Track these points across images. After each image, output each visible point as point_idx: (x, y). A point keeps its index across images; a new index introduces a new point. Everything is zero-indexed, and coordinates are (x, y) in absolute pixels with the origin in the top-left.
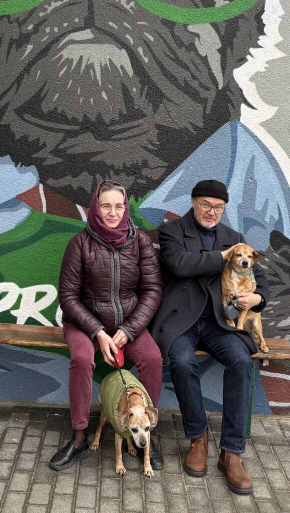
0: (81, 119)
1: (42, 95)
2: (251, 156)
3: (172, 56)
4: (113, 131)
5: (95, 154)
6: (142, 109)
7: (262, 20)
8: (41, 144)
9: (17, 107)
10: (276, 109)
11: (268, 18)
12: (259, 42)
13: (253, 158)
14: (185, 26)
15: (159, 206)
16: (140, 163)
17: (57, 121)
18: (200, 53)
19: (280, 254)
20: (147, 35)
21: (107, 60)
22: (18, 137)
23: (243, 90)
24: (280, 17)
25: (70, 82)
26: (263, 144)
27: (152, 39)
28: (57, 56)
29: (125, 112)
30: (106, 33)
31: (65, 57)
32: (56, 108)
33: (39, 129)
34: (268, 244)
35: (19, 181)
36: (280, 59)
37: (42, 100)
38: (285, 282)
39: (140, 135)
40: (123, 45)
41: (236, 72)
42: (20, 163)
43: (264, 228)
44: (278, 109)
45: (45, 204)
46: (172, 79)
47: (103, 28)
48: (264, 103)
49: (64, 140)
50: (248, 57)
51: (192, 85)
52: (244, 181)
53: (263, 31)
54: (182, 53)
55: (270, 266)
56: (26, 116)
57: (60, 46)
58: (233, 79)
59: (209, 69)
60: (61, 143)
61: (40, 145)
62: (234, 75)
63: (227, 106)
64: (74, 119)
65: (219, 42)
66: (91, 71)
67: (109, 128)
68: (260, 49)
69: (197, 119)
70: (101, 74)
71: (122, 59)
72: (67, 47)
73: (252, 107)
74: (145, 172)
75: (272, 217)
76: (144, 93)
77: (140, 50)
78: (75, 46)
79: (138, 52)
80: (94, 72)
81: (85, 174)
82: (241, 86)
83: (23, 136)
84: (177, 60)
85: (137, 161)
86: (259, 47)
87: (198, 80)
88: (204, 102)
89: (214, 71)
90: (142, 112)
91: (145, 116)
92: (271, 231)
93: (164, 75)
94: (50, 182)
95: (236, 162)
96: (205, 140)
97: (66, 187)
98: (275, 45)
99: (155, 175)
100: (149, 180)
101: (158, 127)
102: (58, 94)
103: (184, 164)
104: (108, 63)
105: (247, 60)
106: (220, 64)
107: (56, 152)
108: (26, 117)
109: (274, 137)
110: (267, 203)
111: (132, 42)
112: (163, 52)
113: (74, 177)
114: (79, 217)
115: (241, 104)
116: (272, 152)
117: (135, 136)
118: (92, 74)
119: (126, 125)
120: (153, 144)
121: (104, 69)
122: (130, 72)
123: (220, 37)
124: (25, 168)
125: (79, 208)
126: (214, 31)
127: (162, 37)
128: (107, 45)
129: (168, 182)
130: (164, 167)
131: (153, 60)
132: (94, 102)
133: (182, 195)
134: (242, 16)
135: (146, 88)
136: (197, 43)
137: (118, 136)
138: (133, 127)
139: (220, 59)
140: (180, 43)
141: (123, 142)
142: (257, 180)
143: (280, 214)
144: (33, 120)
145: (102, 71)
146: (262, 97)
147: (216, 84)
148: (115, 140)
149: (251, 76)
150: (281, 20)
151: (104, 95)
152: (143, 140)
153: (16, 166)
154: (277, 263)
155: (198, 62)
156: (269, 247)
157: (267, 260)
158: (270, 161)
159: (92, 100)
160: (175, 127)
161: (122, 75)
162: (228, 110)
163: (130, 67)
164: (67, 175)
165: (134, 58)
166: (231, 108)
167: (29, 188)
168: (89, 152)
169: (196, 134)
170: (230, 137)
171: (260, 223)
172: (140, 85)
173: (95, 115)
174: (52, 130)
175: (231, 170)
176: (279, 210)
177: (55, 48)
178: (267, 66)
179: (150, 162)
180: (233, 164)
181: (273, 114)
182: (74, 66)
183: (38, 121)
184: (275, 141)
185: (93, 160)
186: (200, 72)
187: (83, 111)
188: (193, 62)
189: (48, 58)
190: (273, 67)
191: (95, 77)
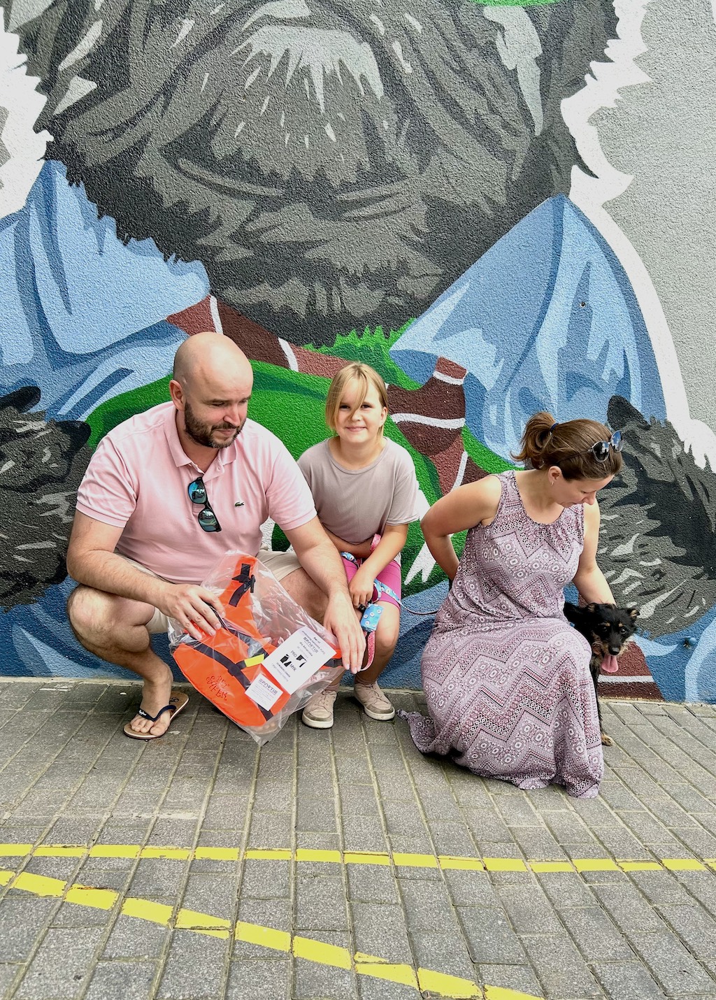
0: (286, 176)
1: (213, 123)
2: (585, 262)
3: (455, 65)
4: (346, 202)
5: (313, 244)
6: (398, 163)
7: (613, 9)
8: (212, 220)
9: (165, 143)
10: (632, 177)
11: (623, 6)
12: (606, 51)
13: (588, 266)
14: (480, 7)
15: (426, 348)
16: (394, 266)
17: (243, 179)
18: (504, 62)
20: (410, 19)
21: (336, 63)
22: (167, 204)
23: (577, 140)
24: (644, 6)
25: (266, 101)
26: (605, 242)
27: (419, 28)
28: (241, 47)
29: (368, 167)
30: (332, 6)
31: (256, 50)
32: (240, 151)
33: (209, 191)
36: (641, 86)
37: (212, 133)
38: (627, 482)
39: (394, 212)
40: (366, 35)
41: (564, 104)
42: (174, 255)
43: (601, 391)
44: (633, 180)
46: (453, 108)
48: (610, 167)
49: (256, 213)
50: (588, 77)
51: (490, 124)
52: (571, 307)
53: (615, 31)
54: (471, 59)
56: (183, 163)
57: (246, 26)
58: (560, 116)
59: (519, 94)
60: (249, 220)
61: (210, 221)
62: (562, 111)
63: (548, 167)
64: (273, 173)
65: (538, 44)
66: (306, 81)
67: (338, 197)
68: (609, 63)
69: (497, 188)
70: (325, 88)
71: (364, 63)
72: (260, 30)
73: (591, 174)
74: (403, 283)
75: (613, 372)
76: (404, 133)
77: (397, 47)
78: (275, 30)
79: (393, 51)
80: (311, 84)
81: (295, 281)
82: (573, 132)
83: (179, 202)
84: (462, 71)
85: (389, 261)
86: (606, 60)
87: (499, 114)
88: (509, 155)
89: (528, 101)
90: (398, 168)
91: (404, 177)
92: (610, 396)
93: (440, 100)
94: (231, 293)
95: (560, 273)
96: (509, 229)
97: (260, 304)
98: (635, 60)
99: (420, 288)
100: (409, 298)
101: (426, 198)
103: (471, 272)
104: (337, 69)
105: (585, 84)
106: (538, 88)
107: (240, 237)
108: (182, 166)
109: (625, 231)
110: (606, 347)
111: (382, 30)
112: (439, 55)
113: (273, 286)
114: (284, 363)
115: (571, 166)
116: (619, 257)
117: (387, 214)
118: (307, 88)
119: (368, 193)
120: (417, 232)
121: (329, 80)
122: (378, 88)
123: (540, 35)
124: (183, 264)
125: (284, 344)
126: (530, 23)
127: (437, 26)
128: (336, 33)
129: (443, 304)
130: (435, 275)
131: (419, 68)
132: (311, 143)
133: (466, 328)
135: (407, 123)
136: (499, 43)
137: (355, 213)
138: (383, 198)
139: (539, 77)
140: (470, 42)
141: (363, 224)
142: (592, 306)
143: (626, 367)
144: (196, 170)
145: (326, 84)
146: (607, 156)
147: (532, 127)
148: (349, 220)
149: (590, 114)
150: (645, 11)
151: (329, 131)
152: (400, 222)
153: (165, 261)
155: (500, 80)
158: (616, 275)
159: (307, 140)
160: (458, 201)
161: (363, 93)
162: (548, 174)
163: (378, 81)
164: (262, 282)
165: (386, 65)
166: (555, 173)
167: (192, 305)
168: (302, 239)
169: (493, 216)
170: (550, 225)
171: (593, 382)
172: (395, 117)
173: (313, 169)
174: (232, 193)
175: (550, 288)
176: (626, 361)
177: (235, 29)
178: (619, 97)
179: (413, 265)
180: (554, 275)
181: (626, 188)
182: (272, 69)
183: (207, 175)
184: (625, 238)
185: (308, 255)
186: (504, 99)
187: (290, 160)
188: (491, 79)
189: (223, 49)
190: (628, 100)
191: (313, 94)
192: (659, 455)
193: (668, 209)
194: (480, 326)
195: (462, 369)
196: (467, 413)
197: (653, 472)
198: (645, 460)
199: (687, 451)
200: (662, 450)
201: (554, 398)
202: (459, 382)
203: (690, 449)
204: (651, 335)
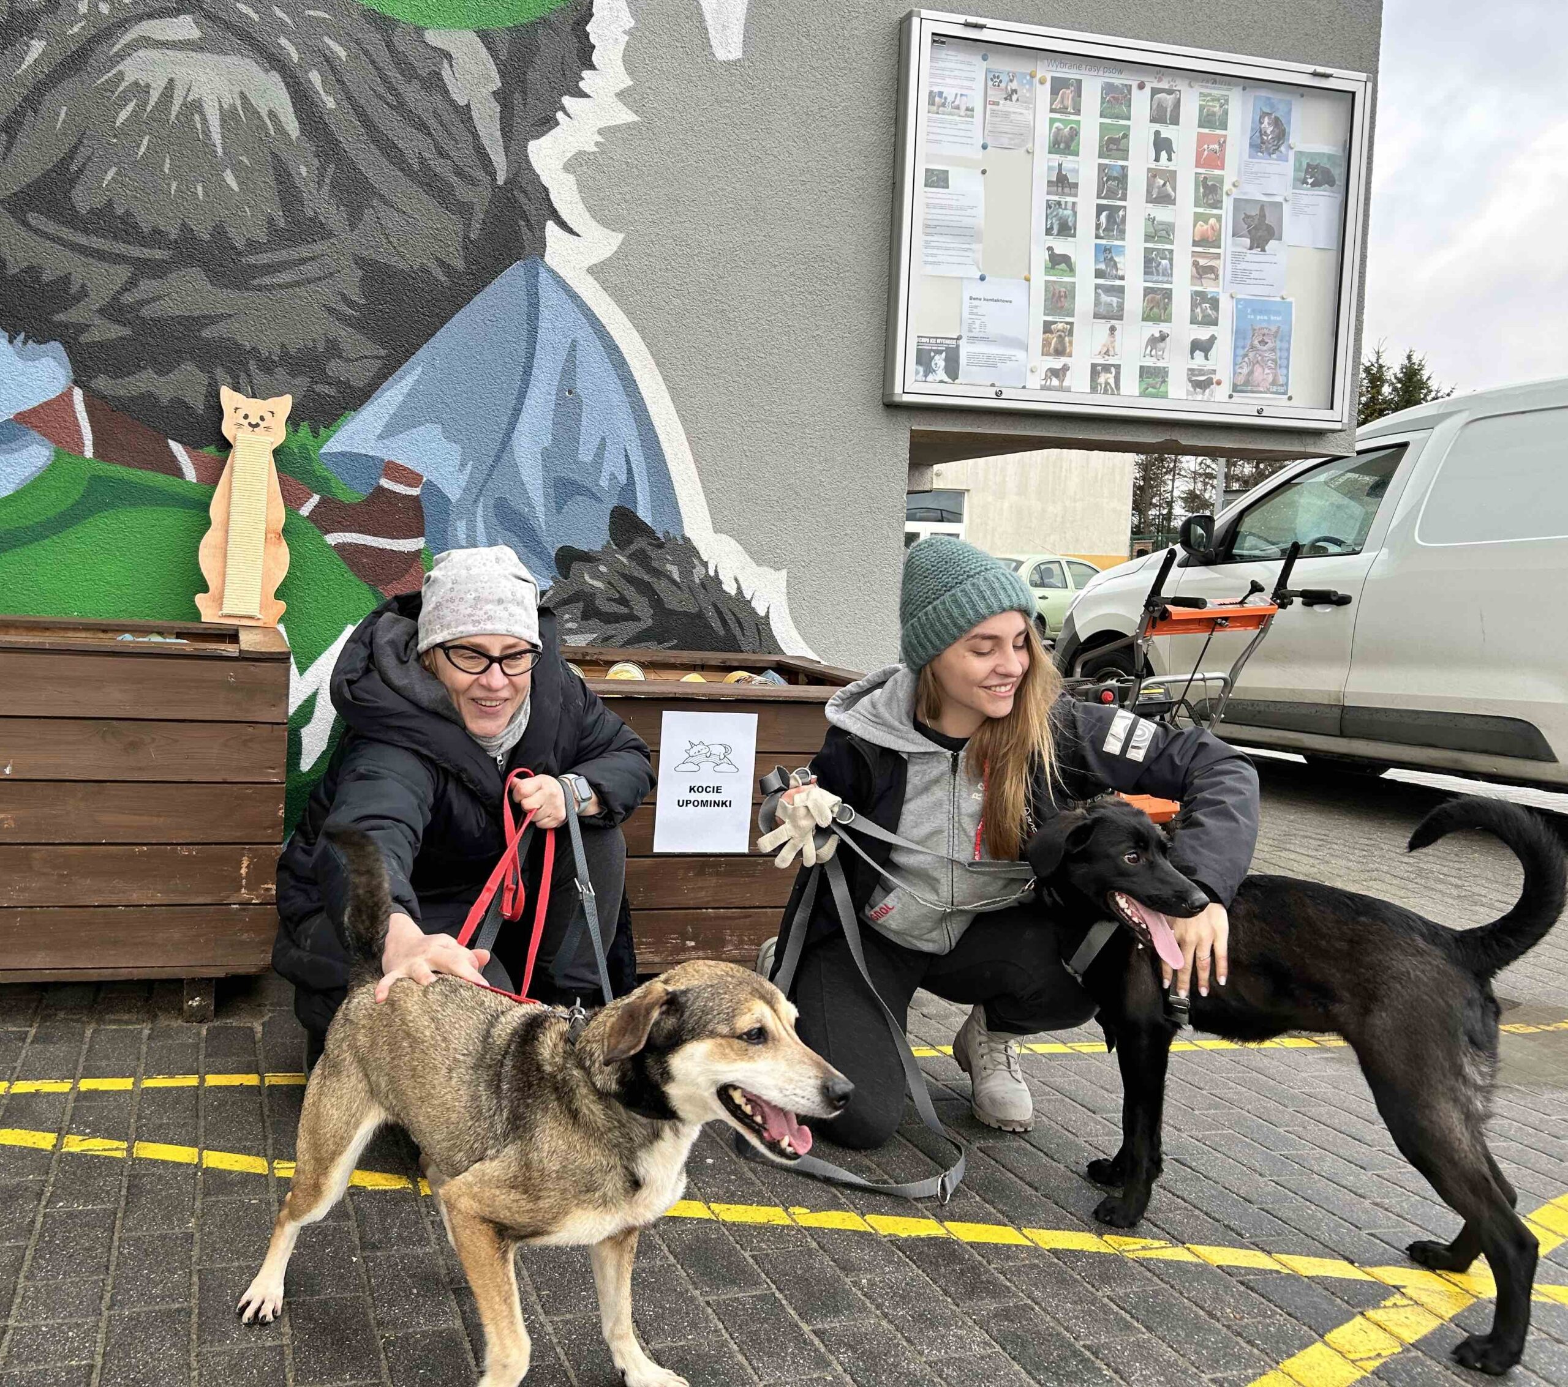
0: (174, 234)
1: (74, 168)
2: (570, 340)
3: (390, 98)
4: (255, 266)
5: (213, 320)
6: (322, 218)
7: (587, 35)
8: (74, 289)
9: (8, 193)
10: (621, 236)
11: (600, 32)
12: (581, 84)
13: (574, 345)
14: (419, 30)
15: (369, 449)
16: (321, 346)
17: (115, 238)
18: (454, 97)
19: (629, 557)
20: (331, 43)
21: (236, 96)
22: (12, 270)
23: (551, 190)
24: (625, 32)
25: (145, 142)
26: (593, 314)
27: (342, 53)
28: (110, 75)
29: (282, 224)
30: (228, 26)
31: (129, 79)
32: (110, 203)
33: (69, 253)
34: (606, 535)
35: (20, 379)
36: (628, 126)
37: (73, 182)
38: (639, 614)
39: (319, 279)
40: (274, 61)
41: (533, 146)
42: (22, 335)
43: (599, 500)
44: (624, 238)
45: (91, 438)
46: (390, 151)
47: (223, 15)
48: (595, 224)
49: (132, 283)
50: (560, 115)
51: (438, 170)
52: (554, 397)
53: (591, 61)
54: (411, 92)
55: (609, 583)
56: (32, 218)
57: (115, 50)
58: (528, 162)
59: (476, 136)
60: (125, 289)
61: (72, 291)
62: (530, 155)
63: (516, 223)
64: (156, 231)
65: (495, 75)
66: (197, 117)
67: (243, 260)
68: (585, 99)
69: (451, 249)
70: (222, 127)
71: (273, 97)
72: (135, 55)
73: (571, 231)
74: (334, 368)
75: (613, 477)
76: (327, 181)
77: (315, 77)
78: (155, 54)
79: (310, 82)
80: (204, 120)
81: (189, 367)
82: (545, 180)
83: (28, 267)
84: (400, 107)
85: (314, 341)
86: (582, 94)
87: (450, 158)
88: (464, 210)
89: (486, 143)
90: (322, 224)
91: (331, 234)
92: (611, 507)
93: (373, 142)
94: (101, 383)
95: (538, 353)
96: (471, 299)
97: (142, 396)
98: (617, 95)
99: (357, 375)
100: (344, 386)
101: (360, 262)
102: (114, 169)
103: (422, 353)
104: (238, 102)
105: (557, 124)
106: (499, 127)
107: (114, 311)
108: (33, 222)
109: (617, 301)
110: (602, 445)
111: (295, 57)
112: (370, 87)
113: (160, 373)
114: (178, 472)
115: (545, 221)
116: (612, 333)
117: (309, 281)
118: (199, 126)
119: (283, 255)
120: (351, 304)
121: (228, 117)
122: (293, 127)
123: (497, 64)
124: (36, 346)
125: (176, 447)
126: (485, 50)
127: (366, 53)
128: (234, 59)
129: (388, 393)
130: (377, 357)
131: (345, 103)
132: (206, 194)
133: (420, 424)
134: (544, 21)
135: (331, 169)
136: (446, 73)
137: (267, 280)
138: (303, 261)
139: (498, 115)
140: (409, 72)
141: (278, 293)
142: (581, 394)
143: (630, 471)
144: (52, 228)
145: (223, 121)
146: (589, 209)
147: (493, 174)
148: (259, 288)
149: (565, 160)
150: (627, 38)
151: (230, 179)
152: (326, 292)
153: (11, 342)
154: (624, 576)
155: (448, 117)
156: (608, 542)
157: (603, 569)
158: (609, 355)
159: (200, 189)
160: (401, 265)
161: (273, 133)
162: (517, 232)
163: (292, 117)
164: (145, 368)
165: (301, 96)
166: (524, 230)
167: (49, 398)
168: (196, 313)
169: (449, 283)
170: (523, 294)
171: (588, 490)
172: (316, 162)
173: (210, 224)
174: (101, 255)
175: (527, 371)
176: (628, 462)
177: (103, 53)
178: (600, 139)
179: (345, 345)
180: (530, 357)
181: (615, 249)
182: (152, 102)
183: (66, 233)
184: (618, 310)
185: (206, 333)
186: (456, 140)
187: (179, 214)
188: (436, 115)
189: (85, 76)
190: (612, 142)
191: (207, 132)
192: (678, 580)
193: (670, 274)
194: (438, 420)
195: (417, 474)
196: (427, 531)
197: (673, 601)
198: (660, 586)
199: (712, 573)
200: (680, 573)
201: (540, 510)
202: (415, 492)
203: (716, 571)
204: (658, 431)
